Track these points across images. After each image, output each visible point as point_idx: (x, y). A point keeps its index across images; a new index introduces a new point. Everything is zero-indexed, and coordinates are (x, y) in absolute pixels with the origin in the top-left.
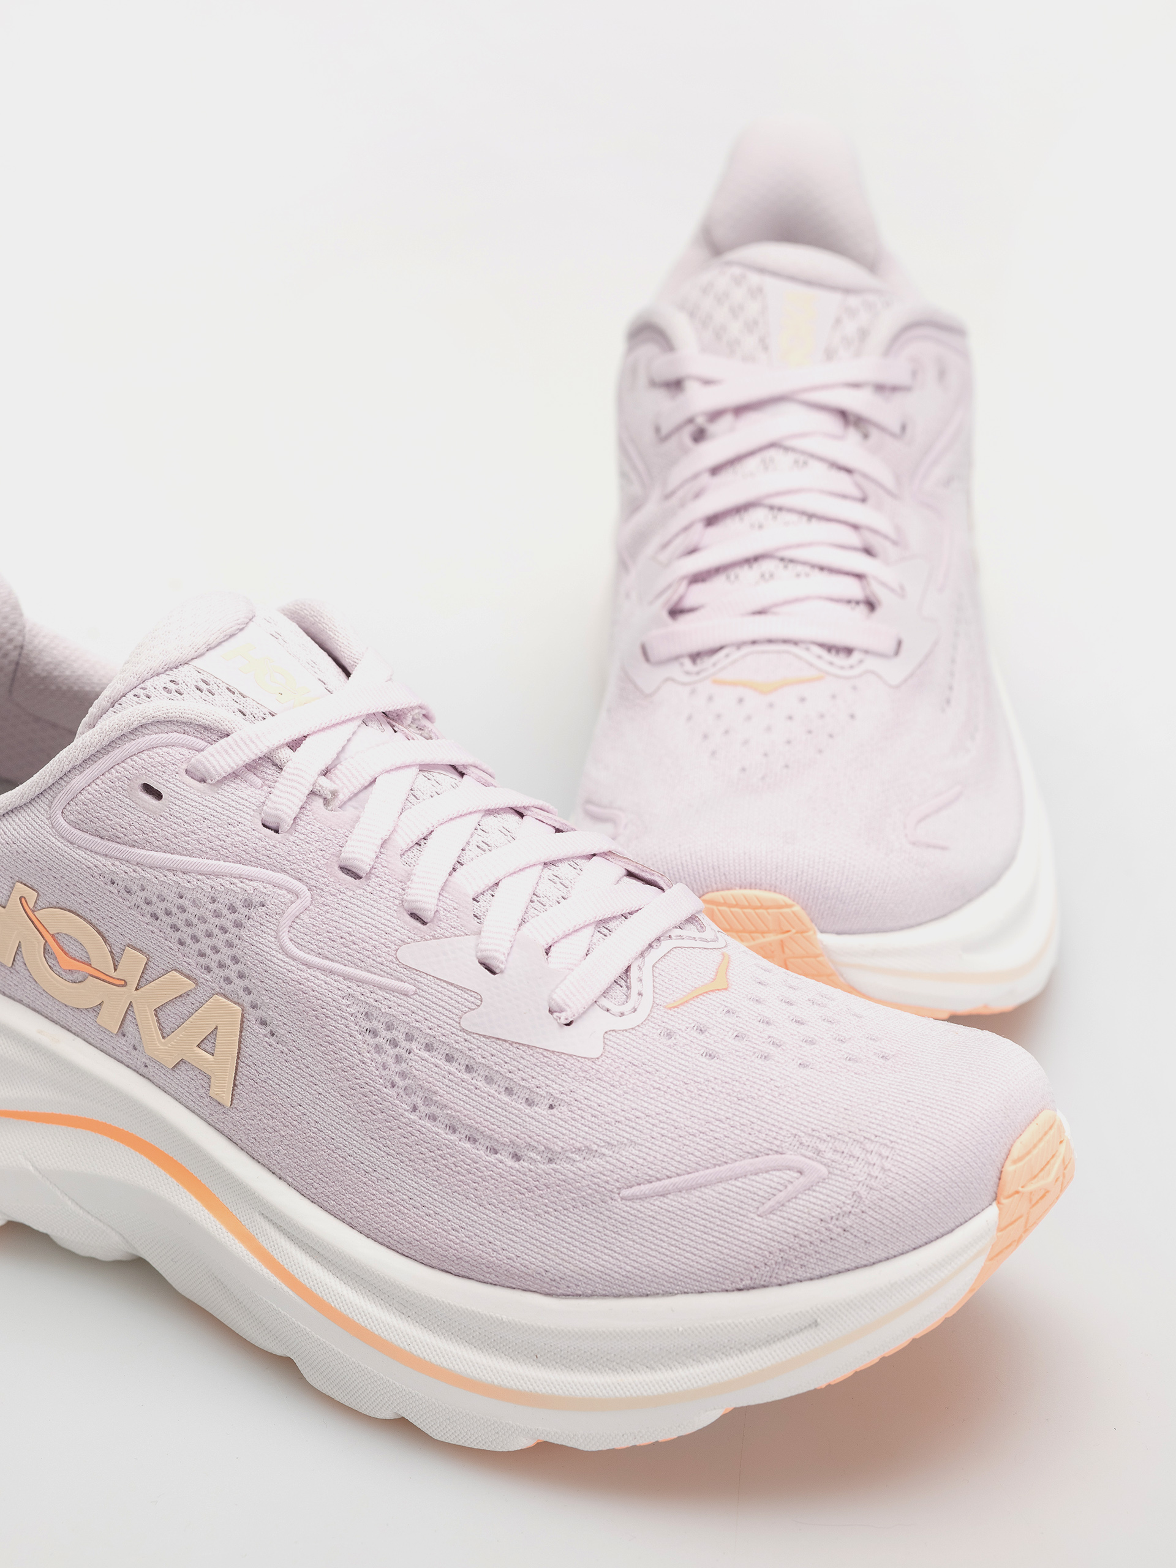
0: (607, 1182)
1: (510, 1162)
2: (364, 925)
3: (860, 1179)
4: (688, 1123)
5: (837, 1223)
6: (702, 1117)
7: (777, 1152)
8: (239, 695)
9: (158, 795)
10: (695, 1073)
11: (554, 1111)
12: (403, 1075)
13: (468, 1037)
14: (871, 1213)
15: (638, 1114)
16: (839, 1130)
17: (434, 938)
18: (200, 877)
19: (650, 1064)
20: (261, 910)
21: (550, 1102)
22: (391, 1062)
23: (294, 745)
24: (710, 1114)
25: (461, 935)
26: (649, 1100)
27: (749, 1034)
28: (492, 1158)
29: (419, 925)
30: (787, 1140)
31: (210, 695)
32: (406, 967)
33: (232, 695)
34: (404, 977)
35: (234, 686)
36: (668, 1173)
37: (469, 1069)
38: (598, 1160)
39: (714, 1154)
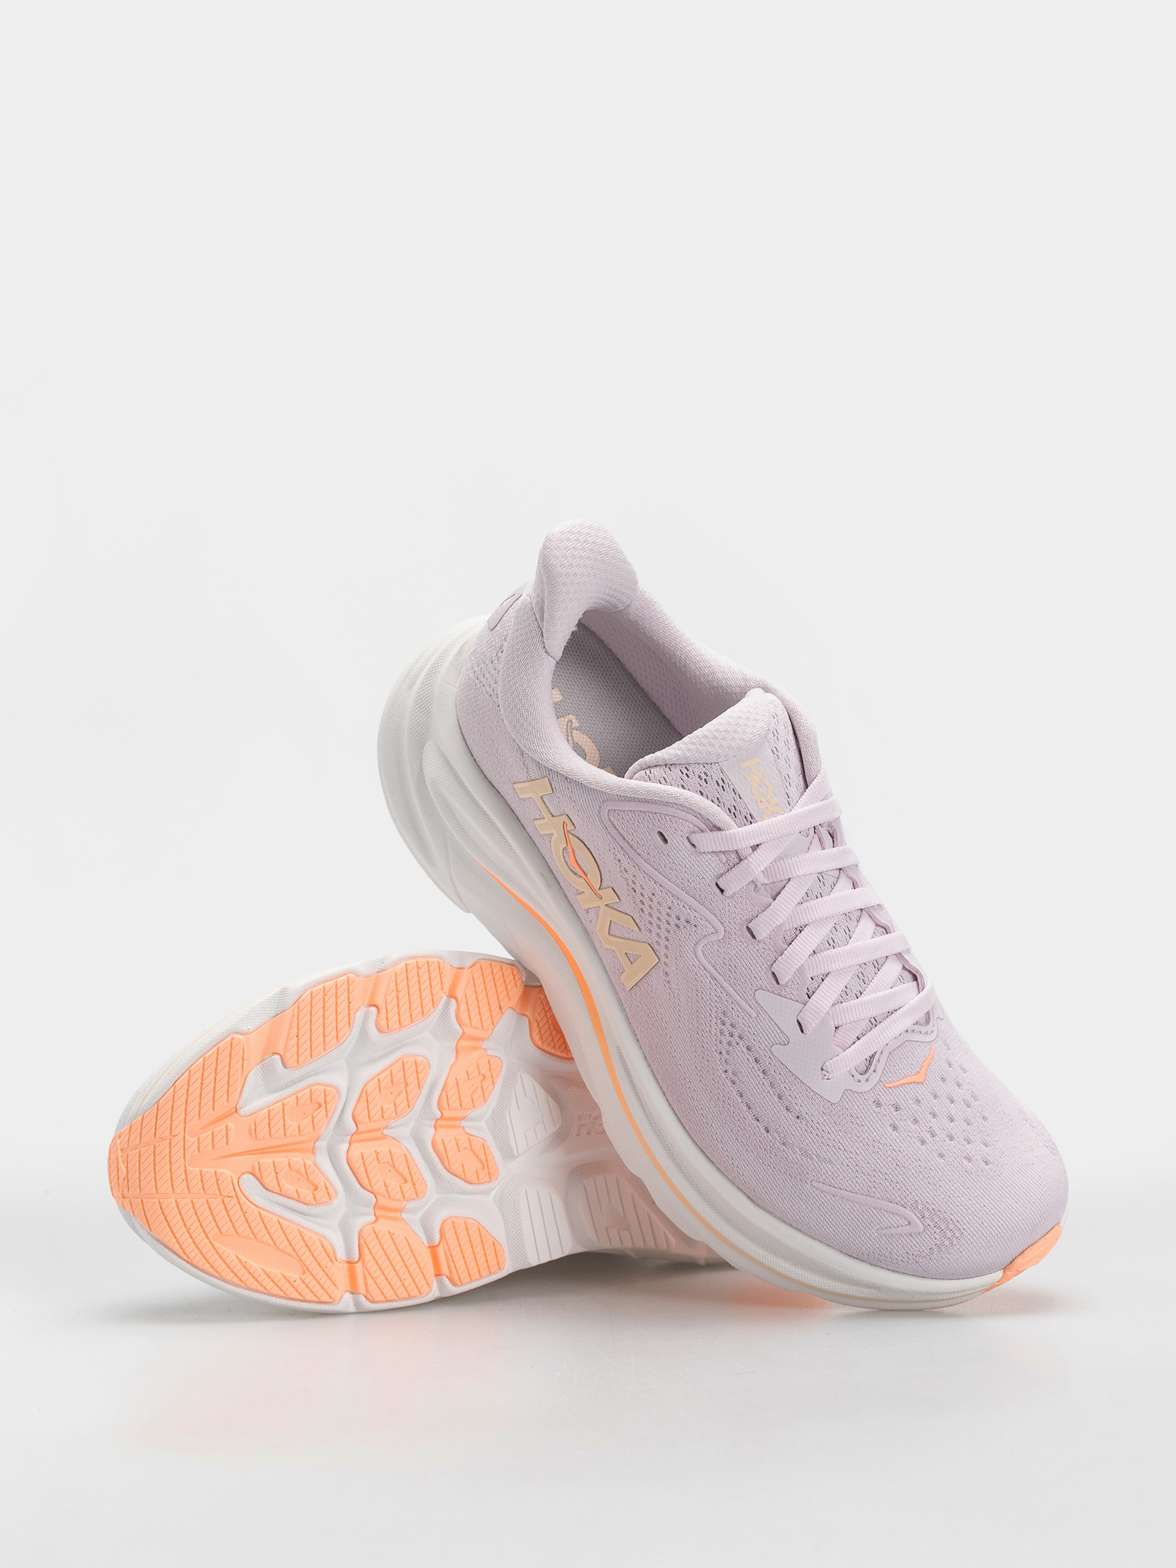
0: (808, 1173)
1: (763, 1130)
2: (745, 966)
3: (938, 1243)
4: (865, 1166)
5: (915, 1258)
6: (873, 1166)
7: (902, 1205)
8: (738, 796)
9: (665, 841)
10: (882, 1137)
11: (798, 1121)
12: (728, 1053)
13: (772, 1057)
14: (935, 1261)
15: (841, 1147)
16: (940, 1209)
17: (780, 995)
18: (668, 893)
19: (861, 1119)
20: (694, 928)
21: (799, 1115)
22: (725, 1042)
23: (755, 848)
24: (878, 1166)
25: (794, 1000)
26: (851, 1142)
27: (921, 1122)
28: (755, 1122)
29: (775, 983)
30: (911, 1201)
31: (722, 790)
32: (756, 1002)
33: (734, 795)
34: (753, 1007)
35: (738, 790)
36: (841, 1187)
37: (764, 1072)
38: (809, 1160)
39: (870, 1190)
